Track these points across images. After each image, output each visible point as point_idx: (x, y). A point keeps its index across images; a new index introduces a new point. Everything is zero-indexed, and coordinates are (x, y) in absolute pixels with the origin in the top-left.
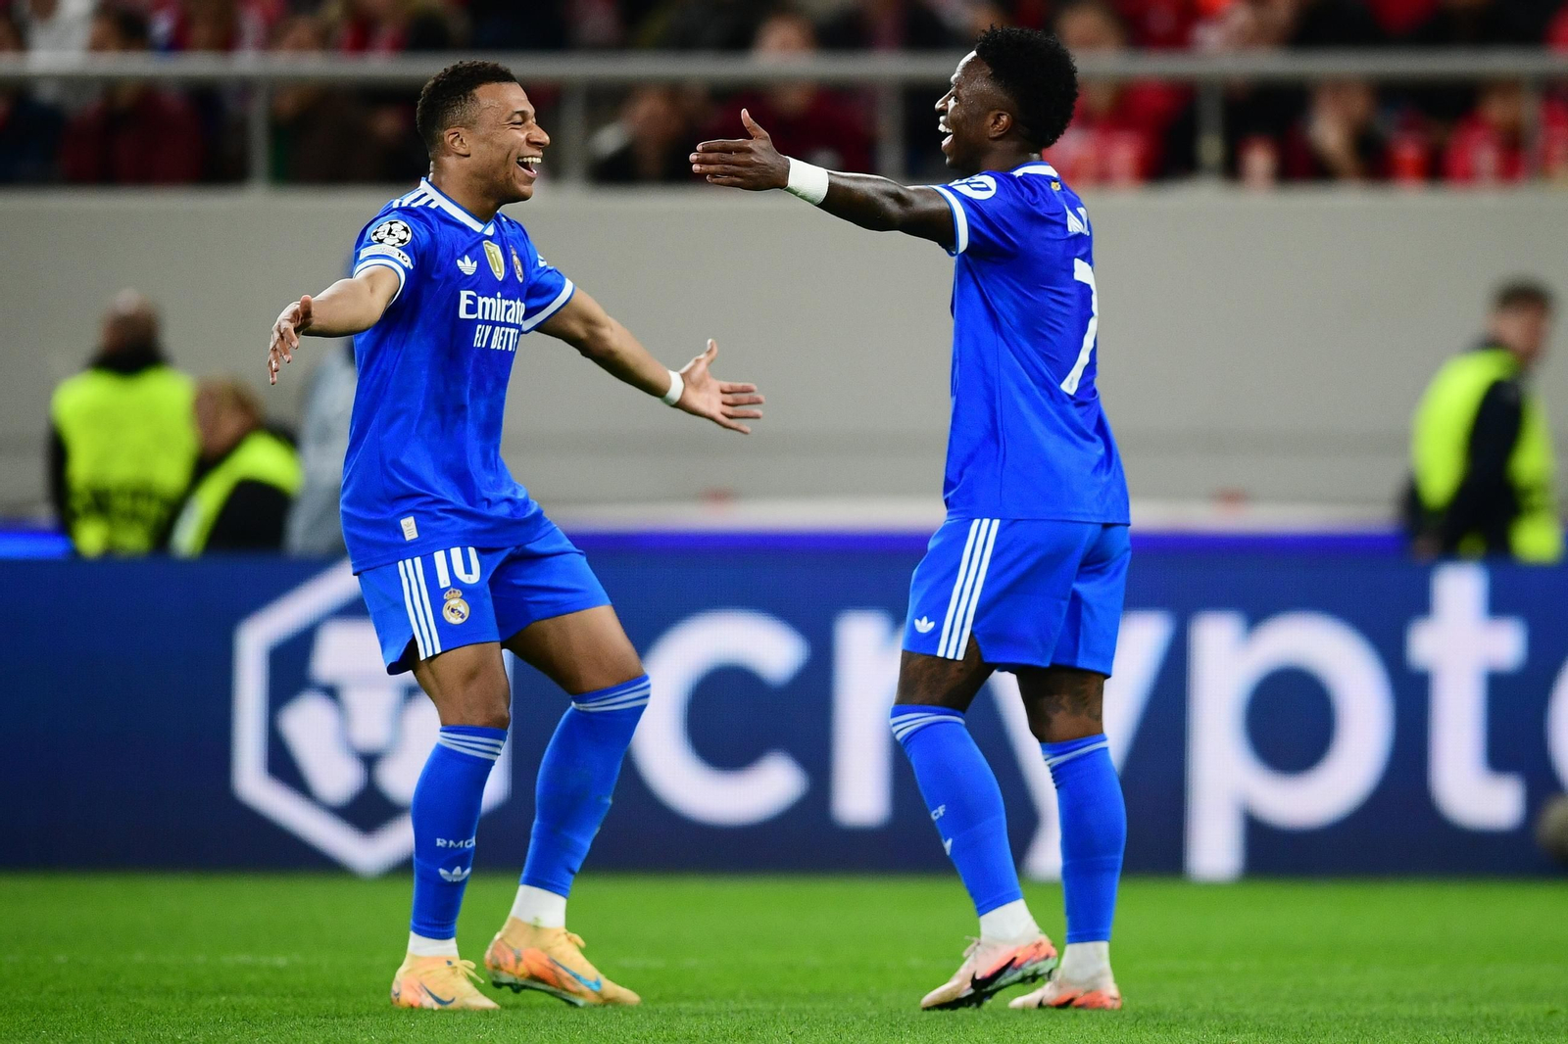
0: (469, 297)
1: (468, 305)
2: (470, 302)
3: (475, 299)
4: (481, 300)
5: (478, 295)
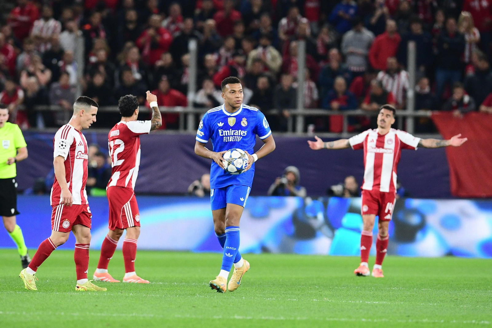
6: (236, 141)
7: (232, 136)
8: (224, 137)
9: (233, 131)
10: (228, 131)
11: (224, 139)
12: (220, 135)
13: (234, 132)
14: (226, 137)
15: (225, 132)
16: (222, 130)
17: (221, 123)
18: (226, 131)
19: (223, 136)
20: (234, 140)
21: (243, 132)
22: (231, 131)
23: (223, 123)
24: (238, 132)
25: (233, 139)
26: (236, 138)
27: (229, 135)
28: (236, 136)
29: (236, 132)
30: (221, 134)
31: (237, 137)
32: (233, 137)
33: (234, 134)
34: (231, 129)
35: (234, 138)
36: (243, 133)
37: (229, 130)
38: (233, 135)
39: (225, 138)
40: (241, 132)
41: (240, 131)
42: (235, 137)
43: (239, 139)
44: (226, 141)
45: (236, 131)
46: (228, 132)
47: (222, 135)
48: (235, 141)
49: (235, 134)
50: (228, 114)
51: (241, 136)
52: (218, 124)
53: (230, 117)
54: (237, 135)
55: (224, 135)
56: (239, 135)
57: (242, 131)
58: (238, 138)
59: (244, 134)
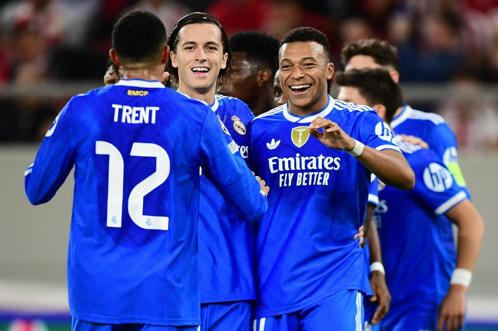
0: (274, 161)
1: (274, 165)
2: (275, 163)
3: (277, 161)
4: (281, 161)
5: (278, 158)
6: (314, 184)
7: (302, 171)
8: (281, 175)
9: (303, 159)
10: (292, 159)
11: (281, 180)
12: (273, 171)
13: (307, 162)
14: (286, 175)
15: (283, 162)
16: (276, 158)
17: (273, 140)
18: (286, 160)
19: (280, 172)
20: (307, 181)
21: (329, 160)
22: (298, 159)
23: (279, 142)
24: (317, 160)
25: (305, 179)
26: (313, 176)
27: (293, 168)
28: (313, 170)
29: (312, 160)
30: (274, 169)
31: (316, 173)
32: (305, 174)
33: (306, 166)
34: (298, 155)
35: (308, 176)
36: (331, 162)
37: (294, 157)
38: (303, 168)
39: (283, 177)
40: (323, 160)
41: (321, 157)
42: (311, 174)
43: (320, 178)
44: (285, 185)
45: (311, 158)
46: (289, 162)
47: (276, 171)
48: (310, 184)
49: (309, 167)
50: (294, 119)
51: (324, 170)
52: (268, 145)
53: (297, 124)
54: (314, 167)
55: (281, 169)
56: (320, 167)
57: (328, 158)
58: (318, 175)
59: (333, 164)
